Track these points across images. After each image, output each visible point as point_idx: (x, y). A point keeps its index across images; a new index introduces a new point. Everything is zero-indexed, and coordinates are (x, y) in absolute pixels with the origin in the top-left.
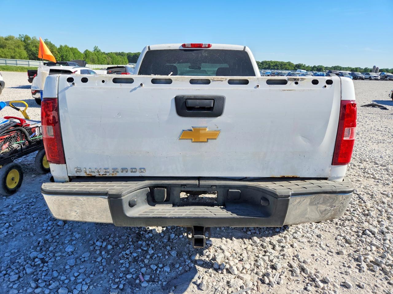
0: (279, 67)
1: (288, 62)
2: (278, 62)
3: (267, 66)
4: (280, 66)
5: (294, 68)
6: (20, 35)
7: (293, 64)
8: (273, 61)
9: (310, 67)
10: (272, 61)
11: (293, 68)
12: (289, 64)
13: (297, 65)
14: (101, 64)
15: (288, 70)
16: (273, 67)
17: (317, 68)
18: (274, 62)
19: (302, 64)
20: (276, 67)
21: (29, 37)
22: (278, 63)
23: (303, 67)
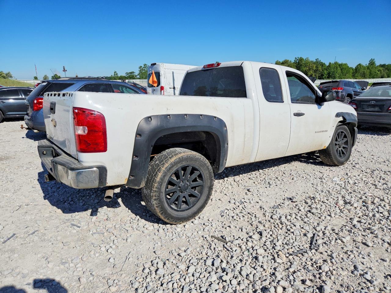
6: (296, 58)
14: (373, 78)
21: (303, 59)
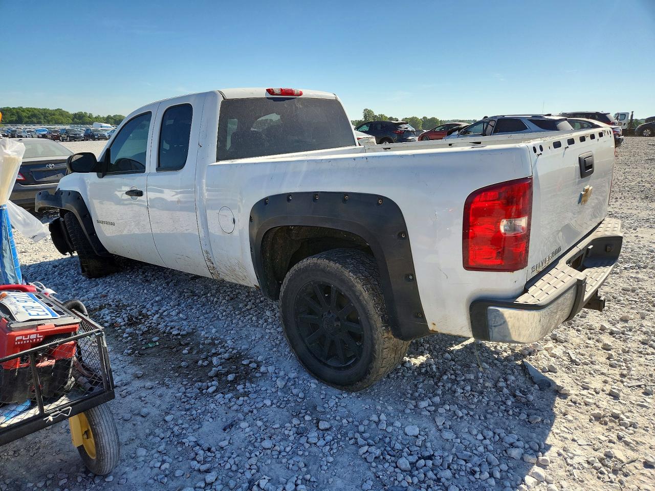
0: (40, 118)
1: (56, 110)
2: (35, 109)
3: (14, 118)
4: (42, 117)
5: (73, 120)
7: (67, 112)
8: (24, 107)
9: (101, 118)
10: (22, 107)
11: (71, 121)
12: (61, 113)
13: (75, 115)
15: (61, 123)
16: (27, 120)
17: (115, 120)
18: (28, 110)
19: (85, 113)
20: (35, 120)
22: (36, 112)
23: (89, 117)
